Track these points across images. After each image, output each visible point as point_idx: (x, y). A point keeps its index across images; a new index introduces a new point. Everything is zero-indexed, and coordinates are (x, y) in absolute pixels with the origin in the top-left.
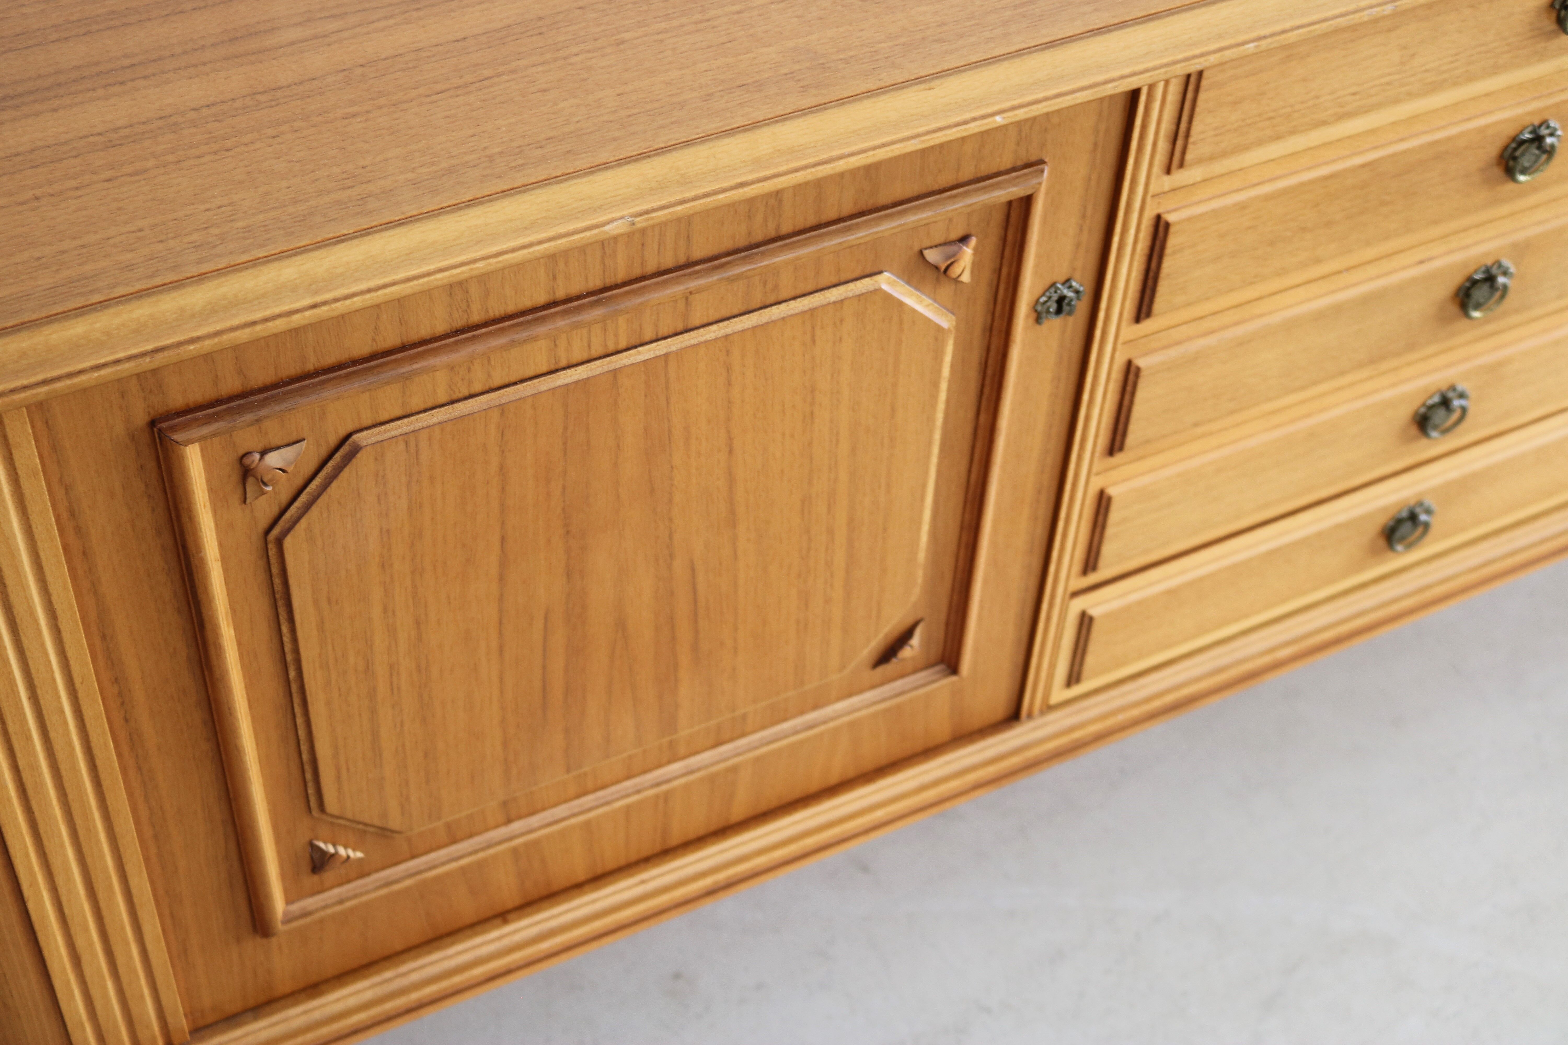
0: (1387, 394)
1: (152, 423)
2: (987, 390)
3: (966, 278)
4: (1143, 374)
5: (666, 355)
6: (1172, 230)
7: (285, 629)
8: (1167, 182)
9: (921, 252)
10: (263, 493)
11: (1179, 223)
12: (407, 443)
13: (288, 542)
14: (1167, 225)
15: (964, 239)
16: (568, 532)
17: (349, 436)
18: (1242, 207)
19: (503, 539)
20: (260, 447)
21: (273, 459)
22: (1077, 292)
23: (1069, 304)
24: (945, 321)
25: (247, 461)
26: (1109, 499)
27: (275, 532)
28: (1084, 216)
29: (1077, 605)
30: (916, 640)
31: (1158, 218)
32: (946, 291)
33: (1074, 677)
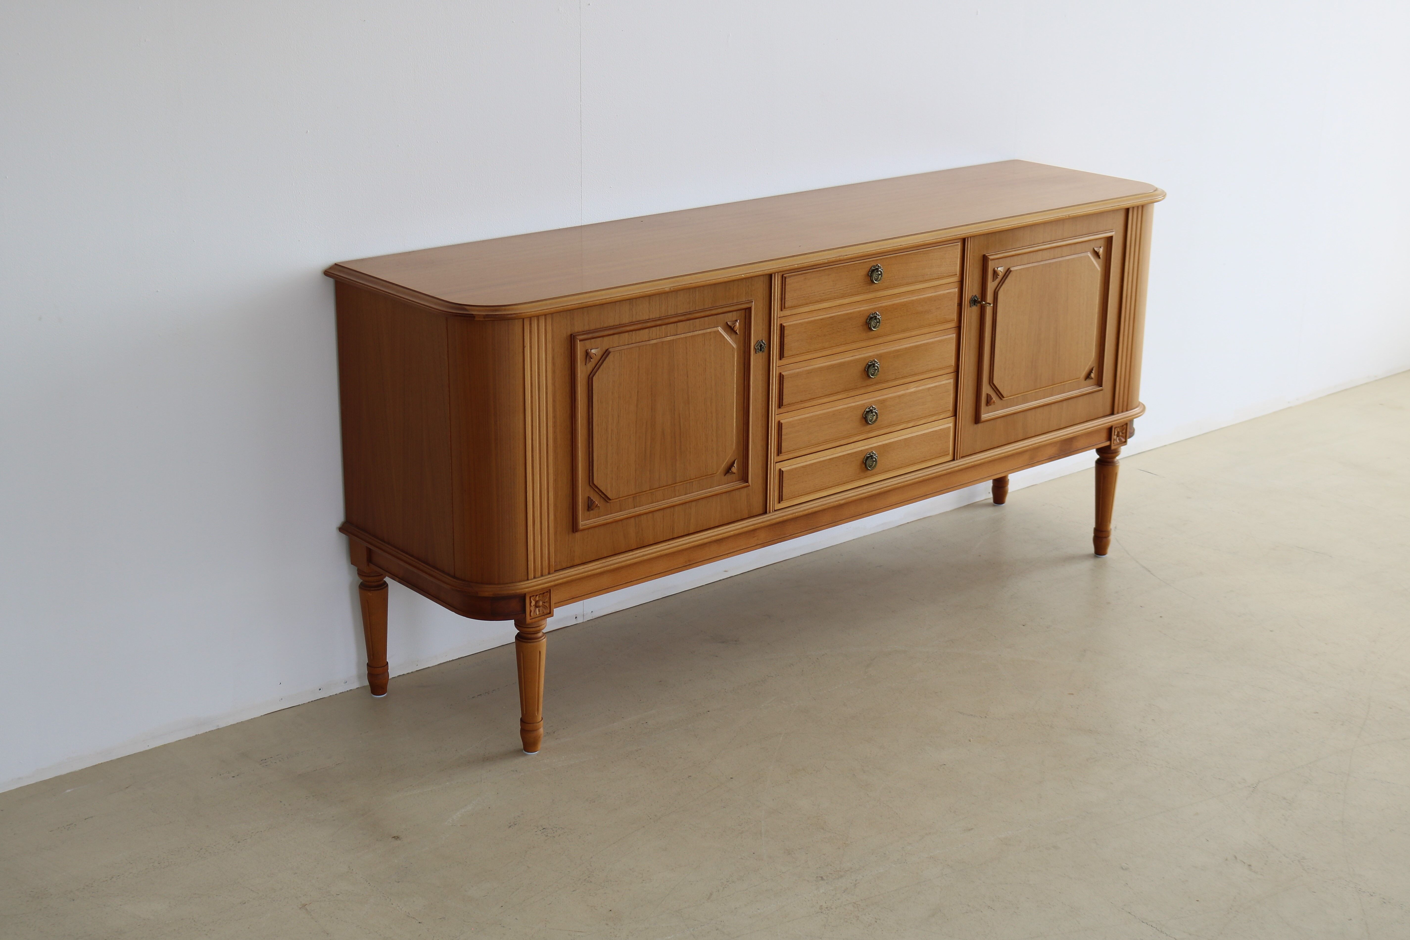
0: (853, 404)
1: (571, 335)
2: (746, 373)
3: (738, 331)
4: (785, 377)
5: (673, 340)
6: (785, 328)
7: (590, 410)
8: (783, 314)
9: (727, 323)
10: (590, 361)
11: (787, 326)
12: (620, 352)
13: (594, 378)
14: (784, 327)
15: (737, 321)
16: (652, 394)
17: (608, 349)
18: (801, 324)
19: (638, 392)
20: (590, 348)
21: (593, 351)
22: (764, 344)
23: (763, 348)
24: (735, 346)
25: (588, 351)
26: (782, 424)
27: (591, 376)
28: (763, 320)
29: (779, 466)
30: (735, 465)
31: (781, 324)
32: (734, 336)
33: (780, 499)
